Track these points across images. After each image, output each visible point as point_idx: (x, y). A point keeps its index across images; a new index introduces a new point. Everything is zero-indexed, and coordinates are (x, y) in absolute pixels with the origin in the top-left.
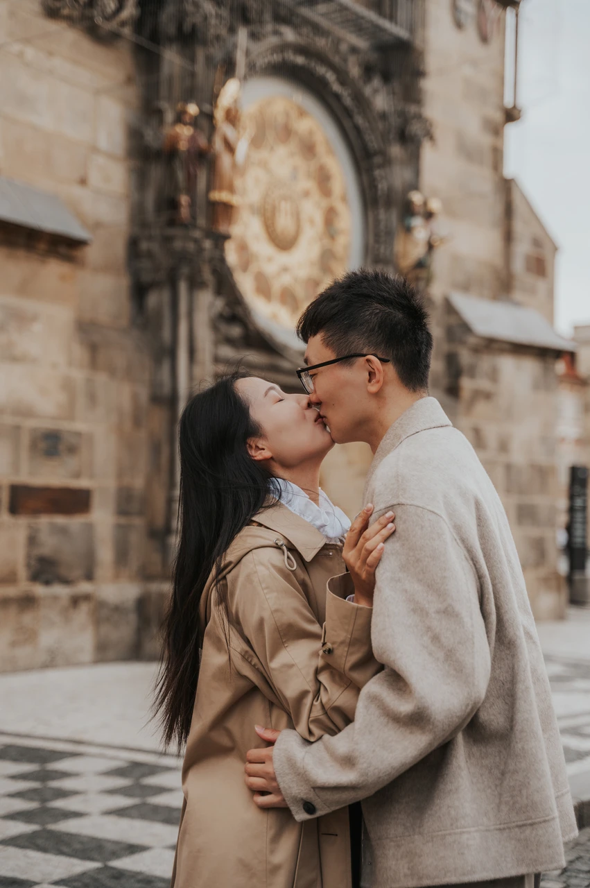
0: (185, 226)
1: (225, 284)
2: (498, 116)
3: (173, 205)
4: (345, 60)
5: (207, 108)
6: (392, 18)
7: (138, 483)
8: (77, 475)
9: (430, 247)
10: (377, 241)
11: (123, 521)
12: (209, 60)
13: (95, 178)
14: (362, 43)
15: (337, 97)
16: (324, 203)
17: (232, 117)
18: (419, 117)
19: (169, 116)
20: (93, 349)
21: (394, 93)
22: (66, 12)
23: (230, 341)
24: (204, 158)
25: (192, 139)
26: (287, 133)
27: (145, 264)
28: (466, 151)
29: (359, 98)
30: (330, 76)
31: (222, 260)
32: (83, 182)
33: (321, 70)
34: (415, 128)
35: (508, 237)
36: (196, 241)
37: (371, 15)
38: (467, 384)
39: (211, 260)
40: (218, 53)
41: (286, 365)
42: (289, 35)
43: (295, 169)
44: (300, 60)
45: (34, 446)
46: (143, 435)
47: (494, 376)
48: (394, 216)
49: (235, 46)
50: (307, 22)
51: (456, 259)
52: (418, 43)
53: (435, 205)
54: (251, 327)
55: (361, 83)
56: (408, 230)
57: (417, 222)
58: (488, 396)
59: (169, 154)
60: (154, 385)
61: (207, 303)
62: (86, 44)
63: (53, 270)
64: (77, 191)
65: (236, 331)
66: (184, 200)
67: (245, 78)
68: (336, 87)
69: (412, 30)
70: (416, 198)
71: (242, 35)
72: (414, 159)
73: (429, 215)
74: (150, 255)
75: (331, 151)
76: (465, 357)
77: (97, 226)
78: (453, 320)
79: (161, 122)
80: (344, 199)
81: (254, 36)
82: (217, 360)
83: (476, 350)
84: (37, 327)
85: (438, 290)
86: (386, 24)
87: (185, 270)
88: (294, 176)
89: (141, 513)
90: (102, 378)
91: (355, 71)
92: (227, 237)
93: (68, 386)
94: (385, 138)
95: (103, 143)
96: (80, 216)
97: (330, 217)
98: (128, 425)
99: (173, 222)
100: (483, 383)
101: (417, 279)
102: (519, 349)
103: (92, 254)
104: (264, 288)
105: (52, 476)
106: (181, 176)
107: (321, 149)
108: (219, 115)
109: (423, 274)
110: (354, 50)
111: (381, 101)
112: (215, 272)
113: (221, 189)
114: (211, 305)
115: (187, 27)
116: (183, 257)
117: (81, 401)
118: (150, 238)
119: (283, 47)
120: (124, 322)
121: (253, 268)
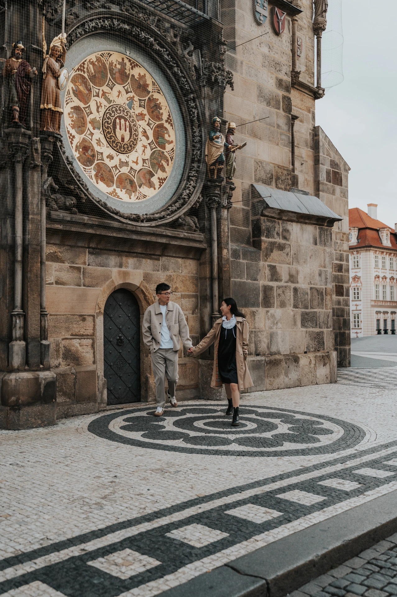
15: (158, 53)
16: (155, 123)
17: (58, 53)
29: (172, 54)
30: (151, 39)
33: (143, 34)
36: (30, 137)
38: (265, 239)
43: (131, 100)
44: (124, 25)
47: (285, 235)
53: (232, 125)
55: (179, 47)
65: (70, 201)
66: (16, 107)
68: (156, 47)
70: (218, 119)
72: (219, 95)
73: (229, 132)
76: (265, 224)
78: (256, 201)
80: (169, 120)
83: (272, 219)
85: (240, 180)
91: (176, 40)
97: (159, 132)
100: (278, 240)
108: (50, 53)
109: (221, 166)
110: (173, 26)
111: (195, 60)
113: (48, 102)
114: (45, 182)
119: (110, 15)
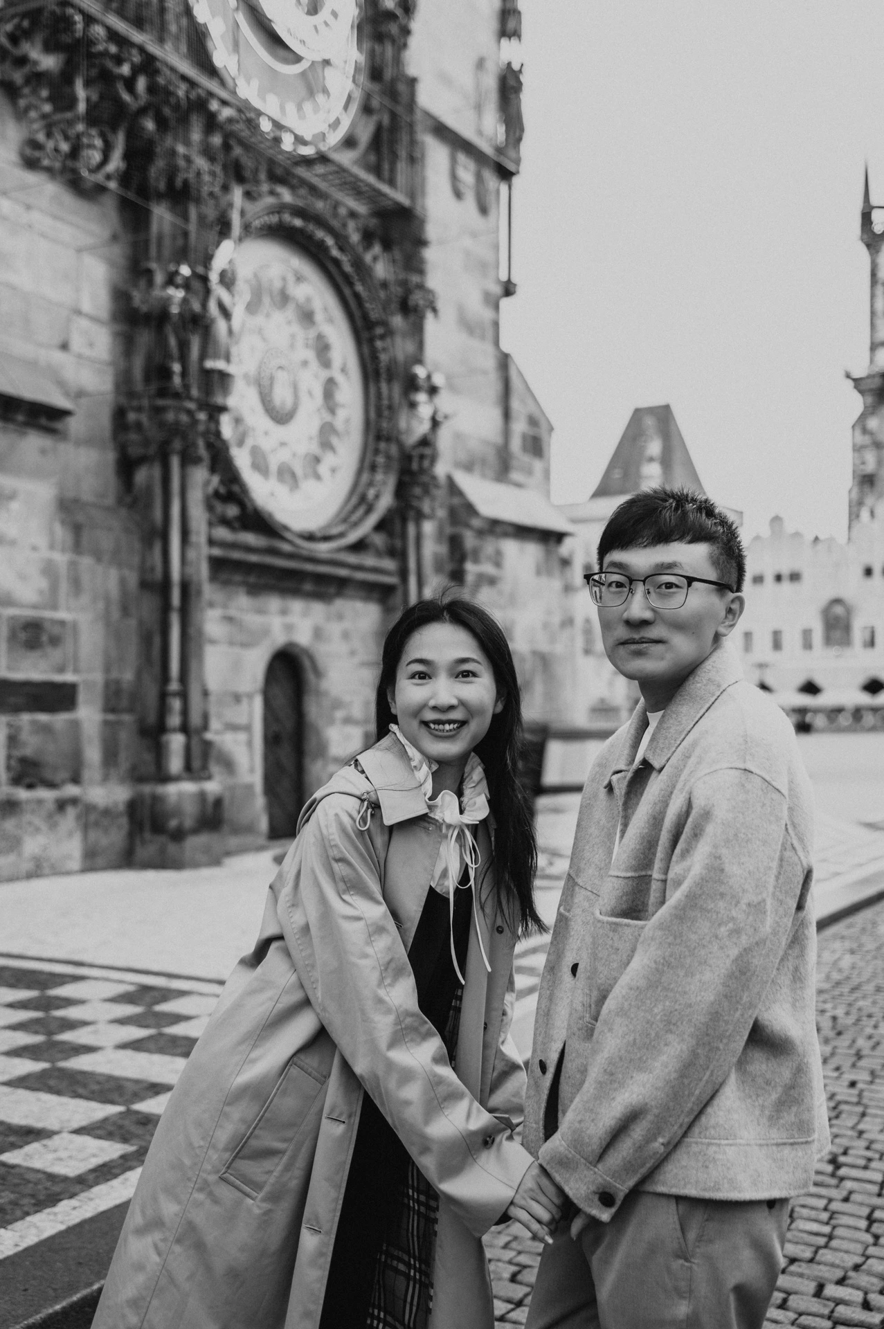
0: (177, 396)
1: (220, 460)
2: (497, 290)
3: (166, 374)
4: (345, 225)
5: (200, 270)
6: (392, 182)
7: (128, 676)
8: (61, 669)
9: (435, 423)
10: (379, 414)
11: (111, 717)
12: (202, 218)
13: (77, 343)
14: (361, 208)
15: (337, 262)
16: (324, 374)
17: (227, 280)
18: (421, 287)
19: (159, 278)
20: (77, 529)
21: (394, 261)
22: (46, 162)
23: (225, 522)
24: (198, 323)
25: (185, 301)
26: (284, 298)
27: (133, 436)
28: (468, 326)
29: (358, 264)
30: (330, 241)
31: (218, 434)
32: (64, 347)
33: (320, 234)
34: (417, 298)
35: (507, 415)
36: (190, 413)
37: (371, 179)
38: (471, 568)
39: (206, 434)
40: (211, 212)
41: (286, 547)
42: (287, 196)
43: (293, 336)
44: (298, 222)
45: (12, 637)
46: (133, 622)
47: (498, 561)
48: (397, 389)
49: (231, 205)
50: (304, 183)
51: (458, 436)
52: (418, 210)
53: (438, 380)
54: (249, 504)
55: (360, 249)
56: (413, 405)
57: (421, 397)
58: (492, 581)
59: (159, 318)
60: (144, 569)
61: (201, 480)
62: (68, 199)
63: (33, 442)
64: (58, 357)
65: (232, 511)
66: (177, 367)
67: (240, 240)
68: (335, 252)
69: (412, 195)
70: (420, 372)
71: (237, 194)
72: (418, 330)
73: (433, 391)
74: (139, 426)
75: (330, 320)
76: (470, 540)
77: (80, 394)
78: (456, 501)
79: (150, 283)
80: (343, 370)
81: (248, 195)
82: (211, 542)
83: (481, 533)
84: (15, 506)
85: (441, 469)
86: (385, 188)
87: (177, 444)
88: (292, 346)
89: (130, 710)
90: (86, 561)
91: (355, 237)
92: (223, 409)
93: (49, 570)
94: (385, 307)
95: (86, 306)
96: (61, 384)
97: (330, 388)
98: (116, 614)
99: (163, 392)
100: (488, 568)
101: (422, 457)
102: (523, 532)
103: (74, 425)
104: (260, 466)
105: (33, 669)
106: (173, 342)
107: (319, 317)
108: (214, 277)
109: (427, 451)
110: (353, 214)
111: (381, 269)
112: (210, 446)
113: (216, 356)
114: (207, 483)
115: (179, 182)
116: (175, 430)
117: (64, 587)
118: (139, 409)
119: (281, 208)
120: (110, 500)
121: (249, 442)
